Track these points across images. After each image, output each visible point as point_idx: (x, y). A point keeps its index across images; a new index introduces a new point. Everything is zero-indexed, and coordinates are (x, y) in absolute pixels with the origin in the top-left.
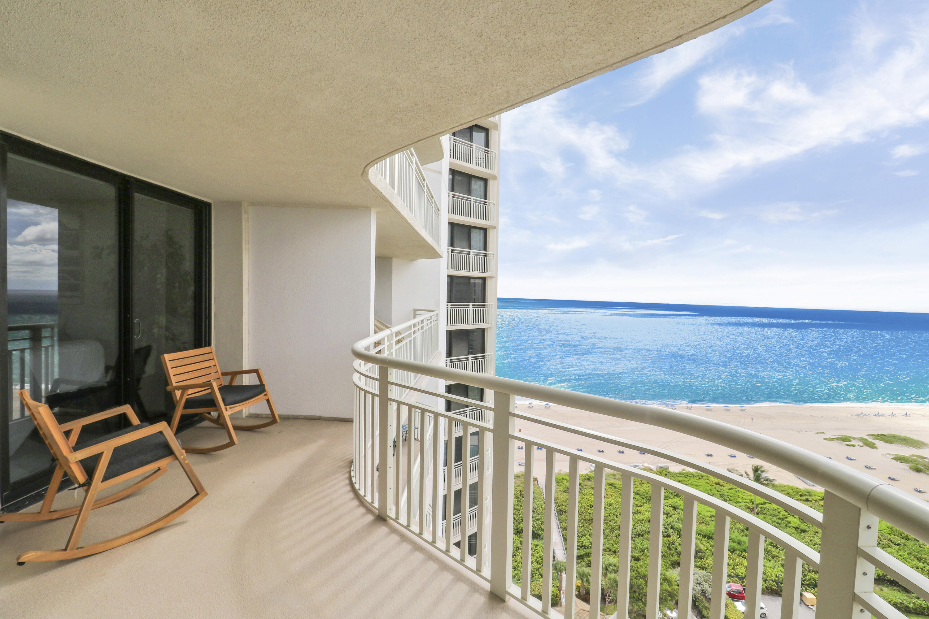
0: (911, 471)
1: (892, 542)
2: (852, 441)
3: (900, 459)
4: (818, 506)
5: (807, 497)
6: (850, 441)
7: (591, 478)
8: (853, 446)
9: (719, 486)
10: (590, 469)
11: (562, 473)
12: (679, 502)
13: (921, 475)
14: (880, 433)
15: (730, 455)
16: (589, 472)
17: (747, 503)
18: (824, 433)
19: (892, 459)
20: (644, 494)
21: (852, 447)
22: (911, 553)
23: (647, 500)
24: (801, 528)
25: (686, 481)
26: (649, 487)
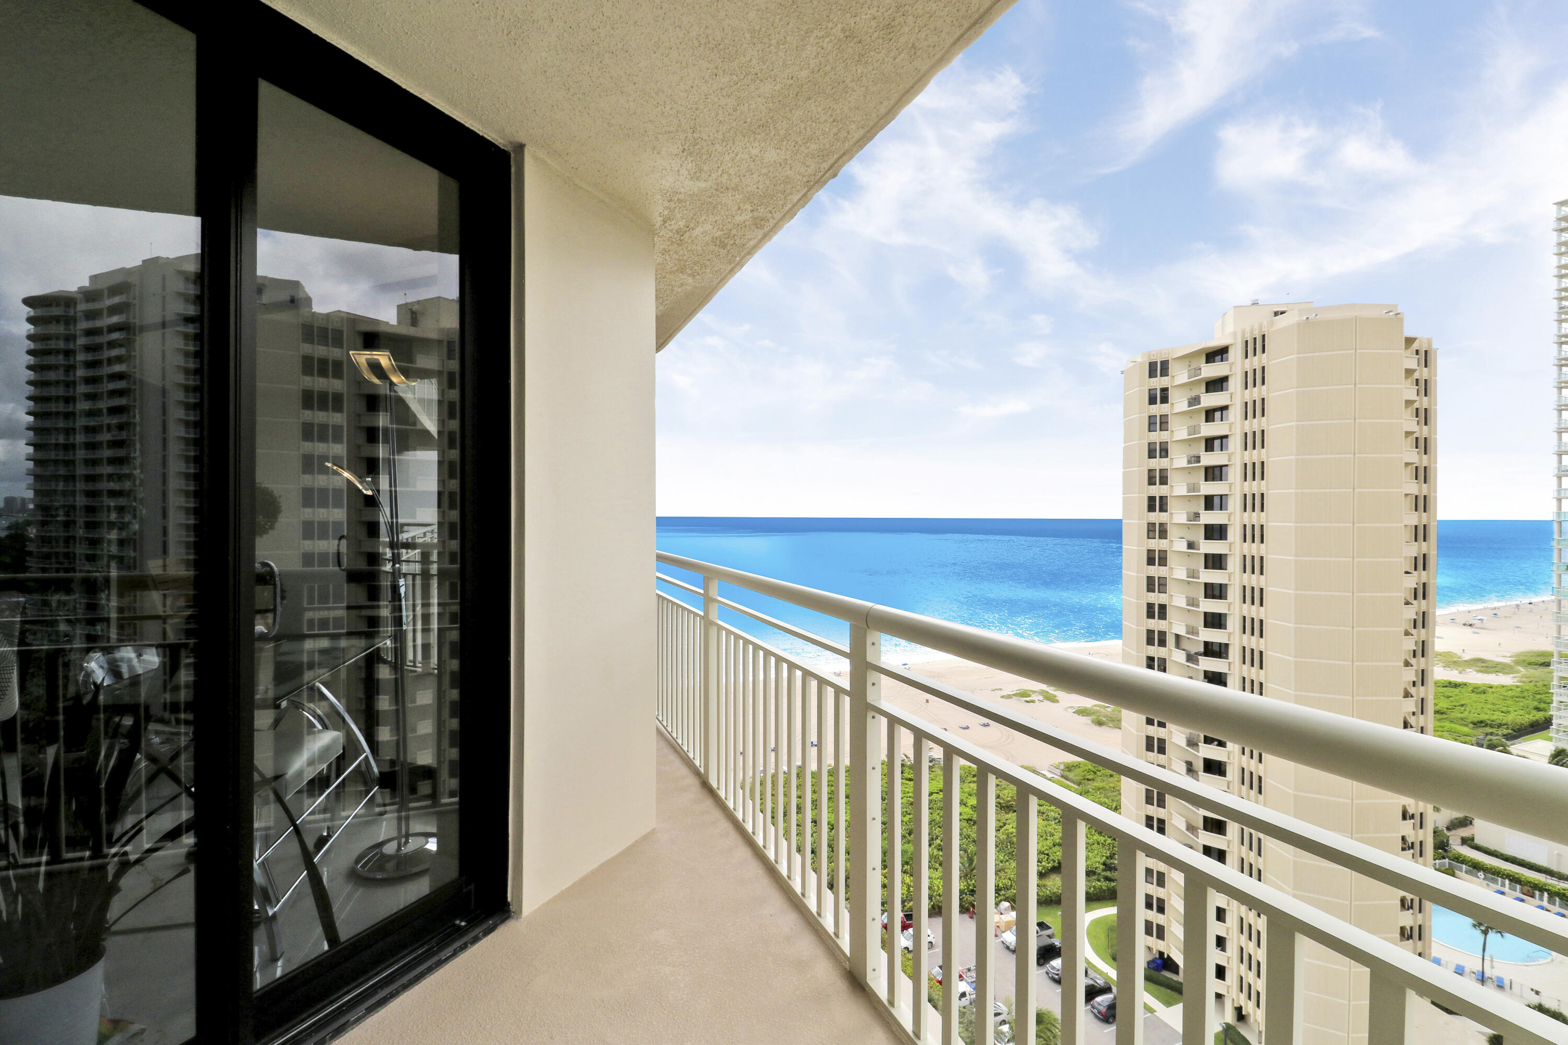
2: (1032, 696)
3: (1082, 712)
6: (1030, 696)
8: (1033, 702)
13: (1104, 729)
18: (1001, 689)
19: (1074, 713)
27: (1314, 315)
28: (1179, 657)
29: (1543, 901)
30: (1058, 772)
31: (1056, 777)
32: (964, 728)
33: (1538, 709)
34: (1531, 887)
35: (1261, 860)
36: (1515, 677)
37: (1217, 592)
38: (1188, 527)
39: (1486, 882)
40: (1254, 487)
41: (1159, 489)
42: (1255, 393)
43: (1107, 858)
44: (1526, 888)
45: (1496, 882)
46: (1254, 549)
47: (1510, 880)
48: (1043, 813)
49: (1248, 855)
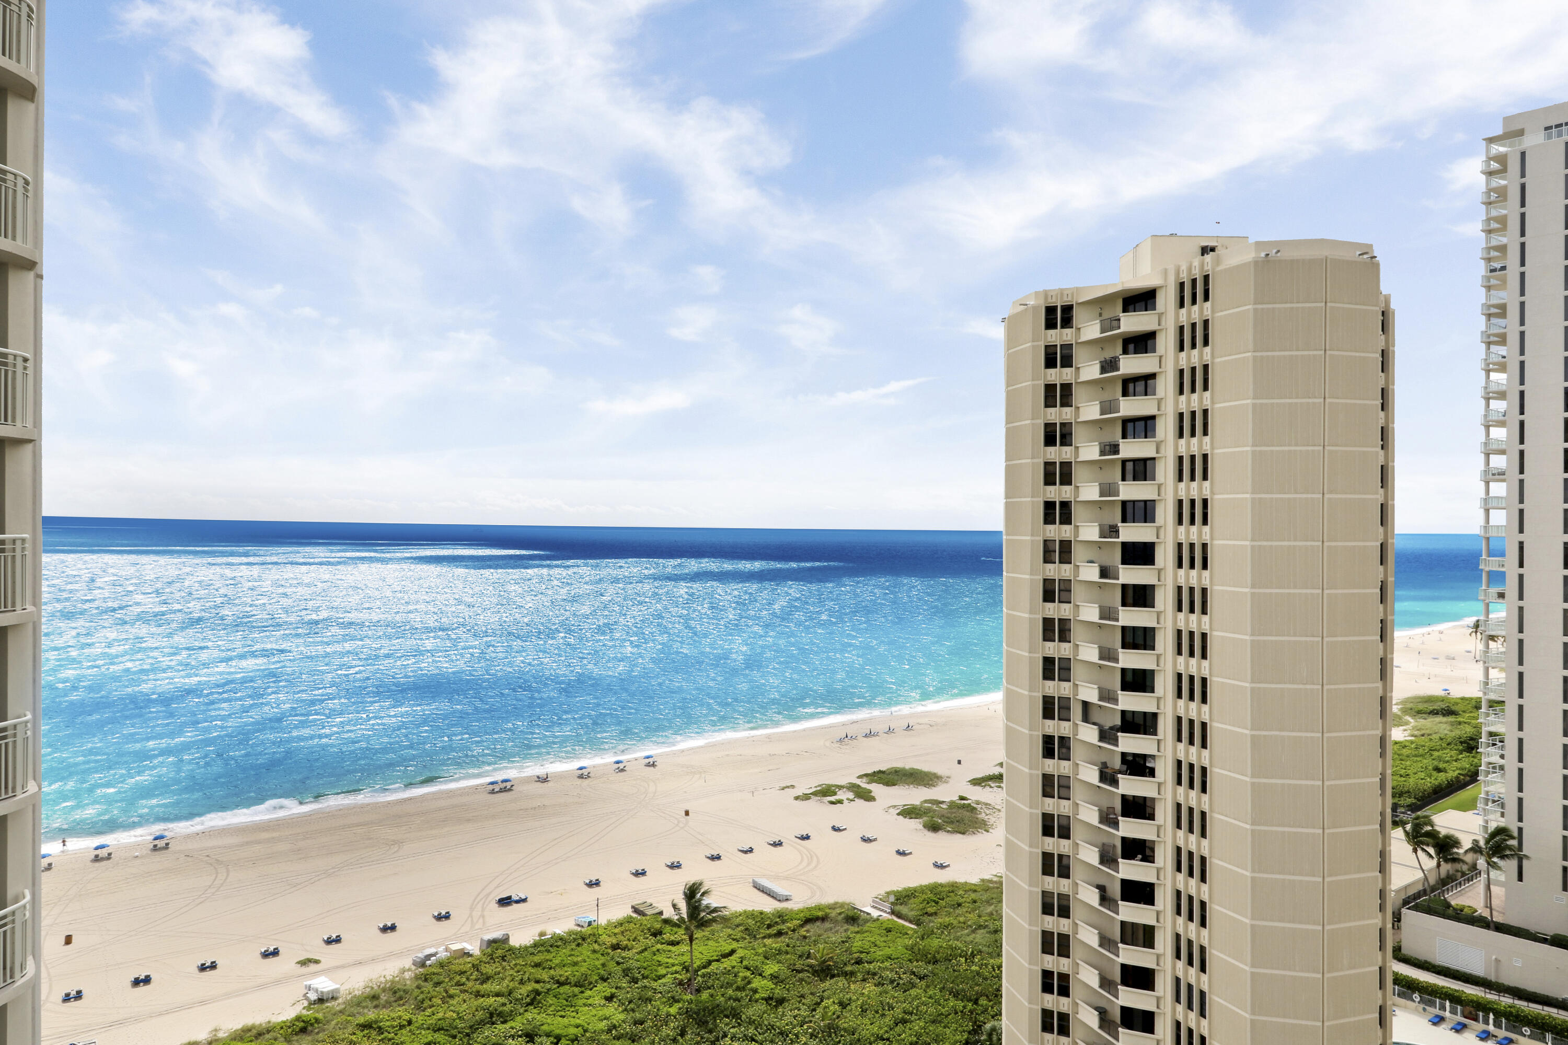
0: (926, 832)
1: (915, 975)
2: (838, 793)
3: (909, 812)
4: (798, 939)
5: (779, 927)
6: (835, 794)
7: (312, 1025)
8: (840, 802)
9: (619, 950)
10: (307, 999)
11: (221, 1035)
12: (538, 1017)
13: (941, 835)
14: (876, 769)
15: (634, 871)
16: (304, 1008)
17: (676, 972)
18: (793, 786)
19: (898, 814)
20: (455, 1024)
21: (839, 805)
22: (944, 988)
23: (464, 1036)
24: (776, 995)
25: (551, 961)
26: (465, 1001)
27: (1275, 251)
28: (1089, 734)
29: (1488, 1024)
30: (887, 907)
31: (884, 915)
32: (745, 852)
33: (1438, 770)
34: (1473, 1007)
35: (1204, 1023)
36: (1405, 730)
37: (1140, 641)
38: (1100, 545)
39: (1422, 1006)
40: (1193, 490)
41: (1060, 491)
42: (1194, 357)
43: (969, 1033)
44: (1469, 1009)
45: (1432, 1004)
46: (1192, 578)
47: (1451, 1002)
48: (875, 974)
49: (1186, 1017)
